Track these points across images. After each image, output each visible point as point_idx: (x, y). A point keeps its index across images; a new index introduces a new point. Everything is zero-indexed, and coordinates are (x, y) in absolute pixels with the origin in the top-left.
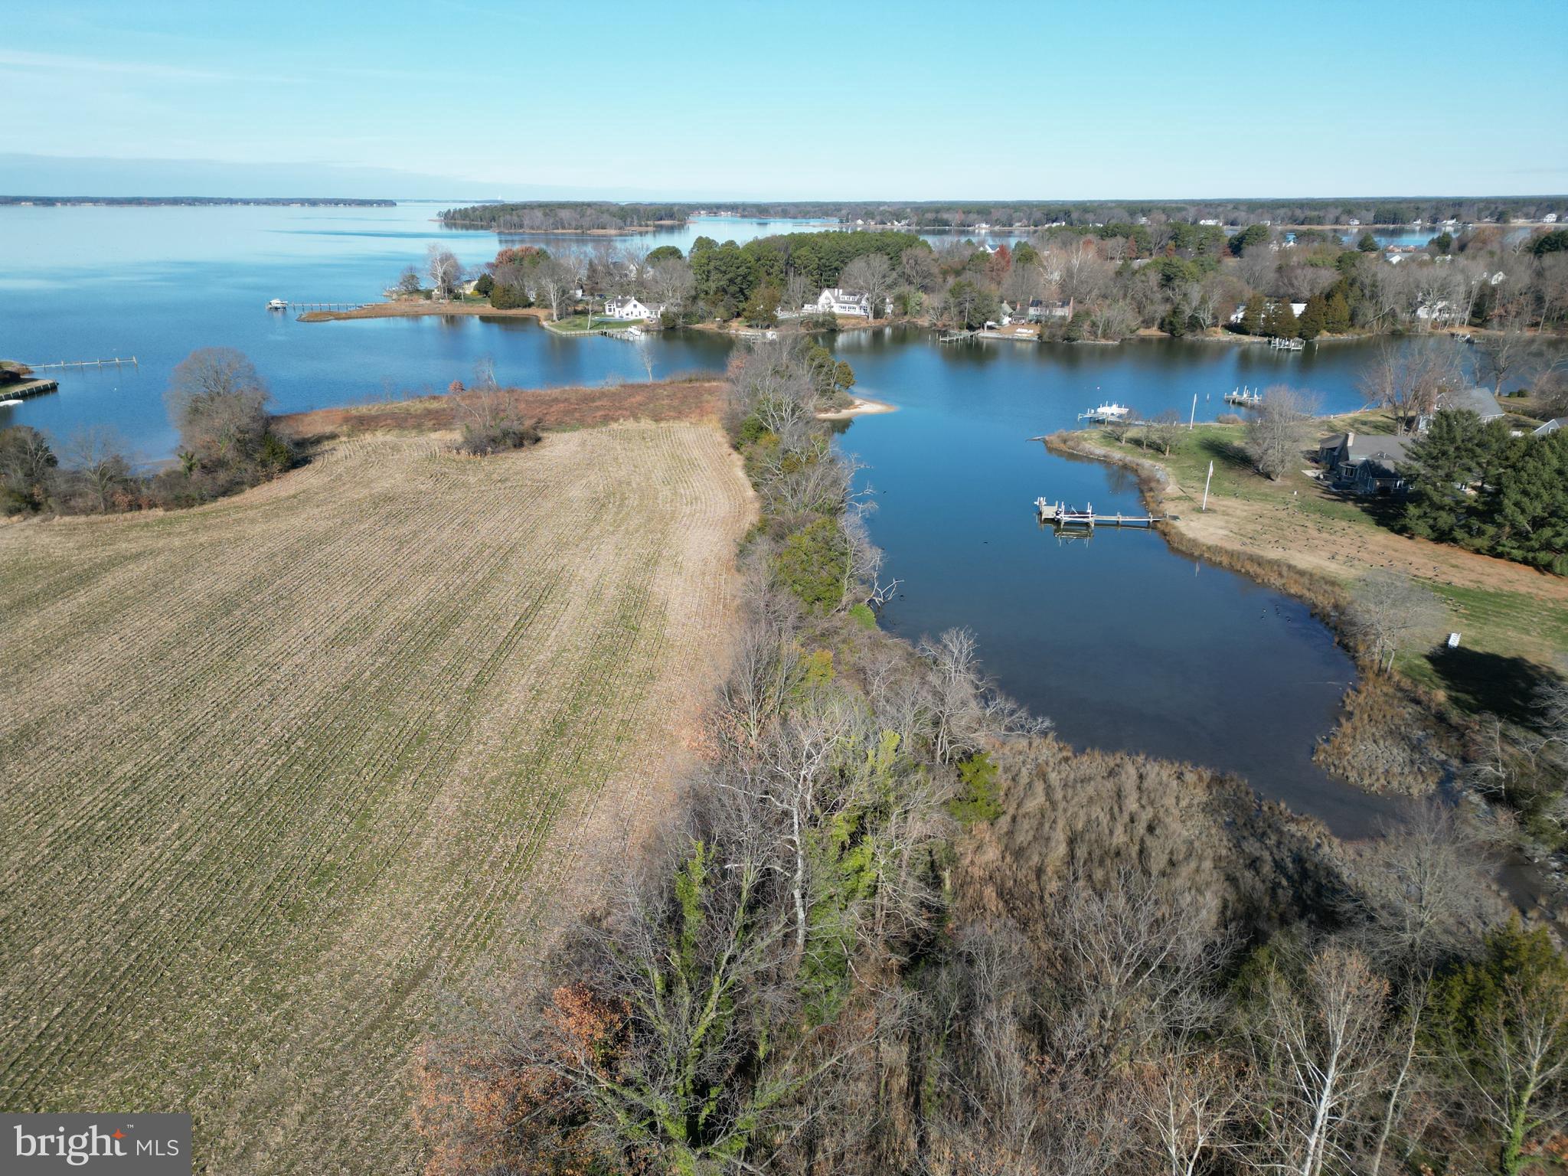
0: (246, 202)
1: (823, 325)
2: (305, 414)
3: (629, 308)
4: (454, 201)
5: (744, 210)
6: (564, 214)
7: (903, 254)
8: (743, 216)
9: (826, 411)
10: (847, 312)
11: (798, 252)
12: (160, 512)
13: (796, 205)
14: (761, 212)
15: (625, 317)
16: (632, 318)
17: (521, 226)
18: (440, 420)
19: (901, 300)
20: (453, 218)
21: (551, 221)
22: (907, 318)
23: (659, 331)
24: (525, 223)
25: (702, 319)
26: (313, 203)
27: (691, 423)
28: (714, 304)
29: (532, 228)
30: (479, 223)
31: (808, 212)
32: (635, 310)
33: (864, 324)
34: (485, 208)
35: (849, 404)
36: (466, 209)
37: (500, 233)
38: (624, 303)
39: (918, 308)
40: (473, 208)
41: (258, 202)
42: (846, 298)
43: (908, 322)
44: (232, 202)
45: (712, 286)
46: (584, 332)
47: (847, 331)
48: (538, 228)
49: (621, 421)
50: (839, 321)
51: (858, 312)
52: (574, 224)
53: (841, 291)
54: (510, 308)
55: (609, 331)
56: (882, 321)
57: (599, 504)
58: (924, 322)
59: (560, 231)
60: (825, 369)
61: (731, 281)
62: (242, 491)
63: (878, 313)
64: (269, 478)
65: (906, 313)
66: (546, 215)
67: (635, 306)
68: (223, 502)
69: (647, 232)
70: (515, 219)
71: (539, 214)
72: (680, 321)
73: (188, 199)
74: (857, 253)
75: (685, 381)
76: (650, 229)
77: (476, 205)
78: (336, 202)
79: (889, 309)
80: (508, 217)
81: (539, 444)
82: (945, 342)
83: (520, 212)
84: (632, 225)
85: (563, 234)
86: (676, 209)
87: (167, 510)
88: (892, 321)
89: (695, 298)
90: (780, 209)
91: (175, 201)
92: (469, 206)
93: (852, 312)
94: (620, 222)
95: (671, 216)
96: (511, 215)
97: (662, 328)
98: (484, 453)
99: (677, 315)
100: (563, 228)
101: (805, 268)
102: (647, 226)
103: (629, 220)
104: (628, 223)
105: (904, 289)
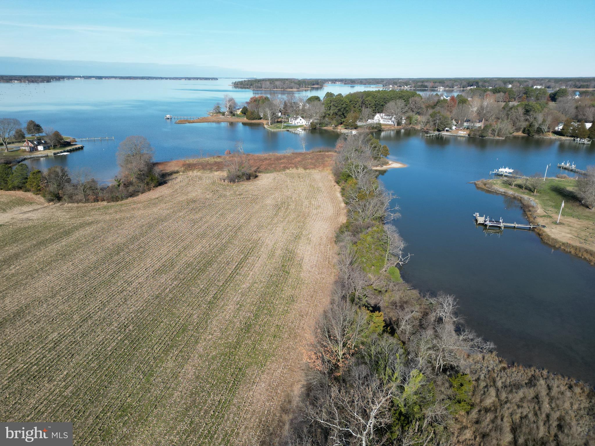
0: (166, 78)
1: (376, 128)
2: (168, 162)
3: (298, 120)
4: (239, 78)
5: (346, 81)
6: (277, 83)
7: (410, 99)
8: (345, 84)
9: (377, 166)
10: (386, 123)
11: (367, 99)
12: (105, 203)
13: (366, 80)
14: (352, 82)
15: (296, 124)
16: (299, 124)
17: (261, 88)
18: (219, 166)
19: (409, 118)
20: (237, 84)
21: (272, 86)
22: (411, 126)
23: (309, 130)
24: (263, 86)
25: (327, 125)
26: (189, 79)
27: (319, 171)
28: (332, 119)
29: (265, 88)
30: (247, 86)
31: (371, 82)
32: (301, 121)
33: (393, 128)
34: (249, 81)
35: (386, 163)
36: (242, 81)
37: (253, 90)
38: (296, 118)
39: (416, 122)
40: (245, 81)
41: (170, 78)
42: (386, 117)
43: (411, 127)
44: (162, 78)
45: (332, 112)
46: (280, 130)
47: (386, 131)
48: (268, 88)
49: (291, 169)
50: (383, 127)
51: (390, 123)
52: (281, 87)
53: (384, 114)
54: (253, 120)
55: (290, 130)
56: (401, 127)
57: (278, 207)
58: (418, 127)
59: (275, 89)
60: (377, 148)
61: (339, 110)
62: (138, 195)
63: (399, 124)
64: (149, 190)
65: (410, 124)
66: (271, 83)
67: (301, 120)
68: (130, 199)
69: (308, 90)
70: (259, 85)
71: (268, 83)
72: (318, 126)
73: (147, 77)
74: (391, 99)
75: (318, 152)
76: (309, 89)
77: (246, 79)
78: (197, 79)
79: (404, 122)
80: (257, 84)
81: (257, 178)
82: (428, 136)
83: (261, 82)
84: (302, 87)
85: (277, 91)
86: (319, 81)
87: (108, 202)
88: (405, 127)
89: (324, 117)
90: (359, 81)
91: (142, 78)
92: (243, 80)
93: (388, 123)
94: (298, 86)
95: (318, 84)
96: (258, 83)
97: (311, 128)
98: (234, 182)
99: (317, 123)
100: (277, 88)
101: (369, 105)
102: (308, 88)
103: (301, 85)
104: (301, 86)
105: (410, 114)
